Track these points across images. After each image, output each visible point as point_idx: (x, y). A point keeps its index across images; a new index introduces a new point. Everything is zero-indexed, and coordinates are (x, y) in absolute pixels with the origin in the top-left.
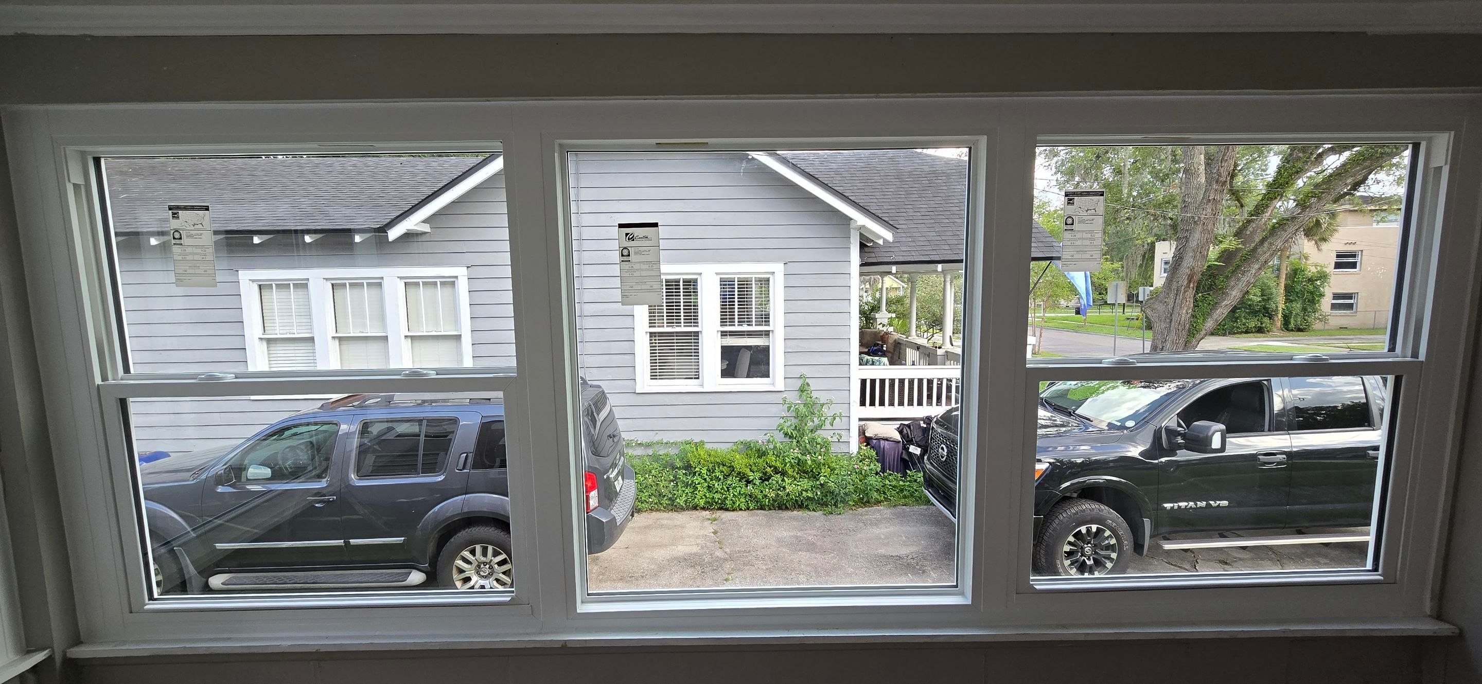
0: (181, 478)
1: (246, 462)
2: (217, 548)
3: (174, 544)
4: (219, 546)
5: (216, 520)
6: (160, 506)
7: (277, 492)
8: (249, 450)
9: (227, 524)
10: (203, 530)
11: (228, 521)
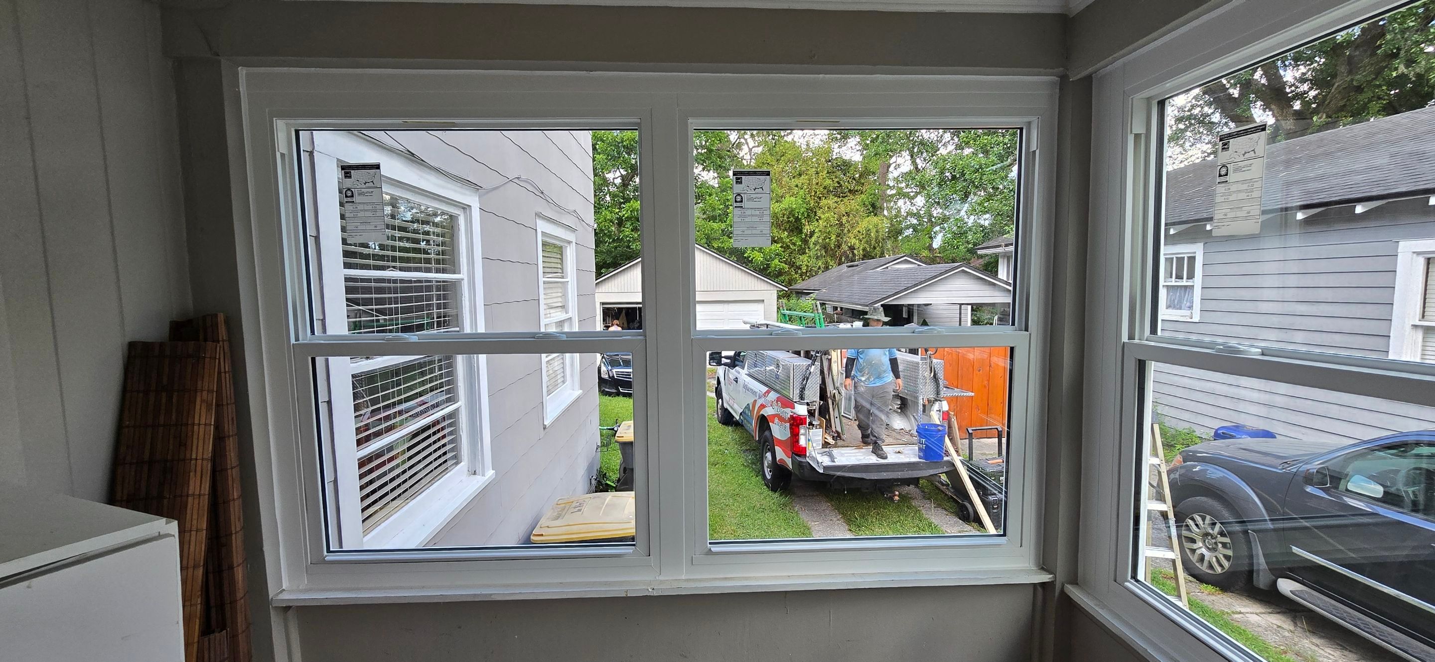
0: (1270, 463)
1: (1349, 469)
2: (1294, 551)
3: (1250, 526)
4: (1295, 550)
5: (1301, 520)
6: (1244, 483)
7: (1384, 520)
8: (1355, 456)
9: (1316, 530)
10: (1280, 525)
11: (1317, 527)
